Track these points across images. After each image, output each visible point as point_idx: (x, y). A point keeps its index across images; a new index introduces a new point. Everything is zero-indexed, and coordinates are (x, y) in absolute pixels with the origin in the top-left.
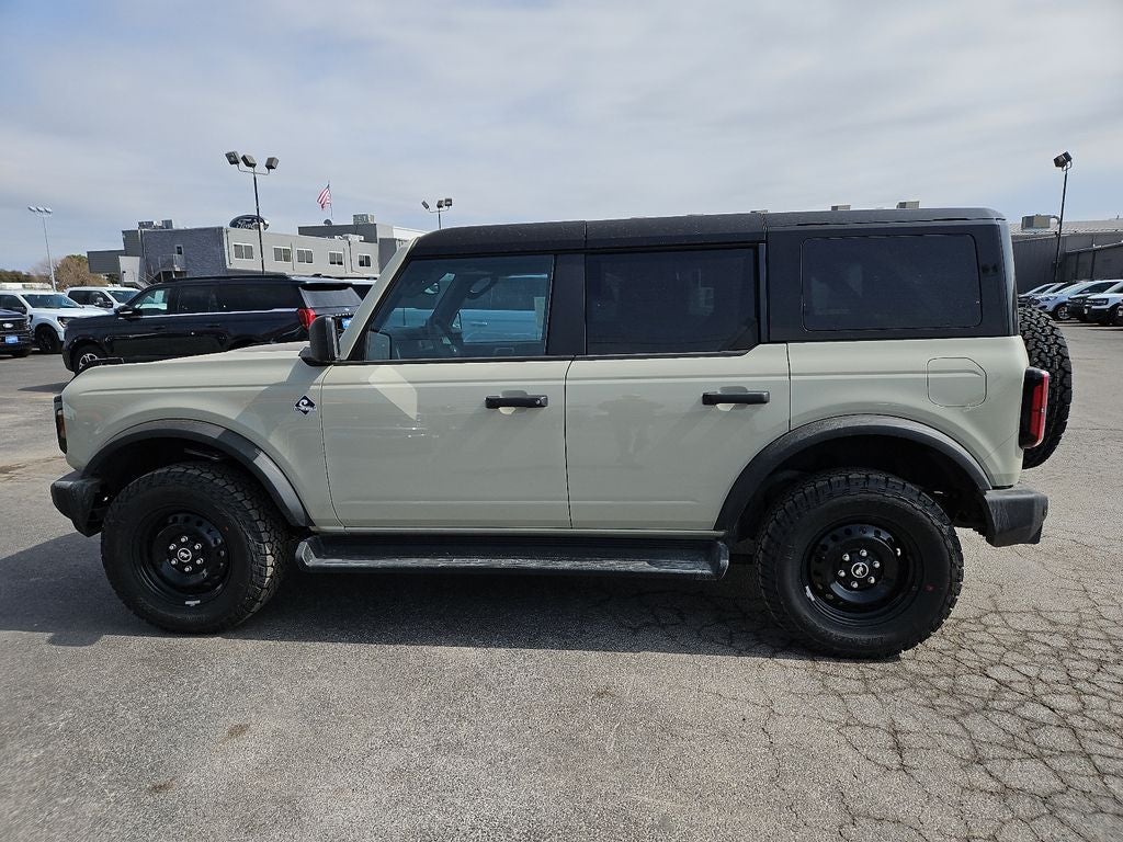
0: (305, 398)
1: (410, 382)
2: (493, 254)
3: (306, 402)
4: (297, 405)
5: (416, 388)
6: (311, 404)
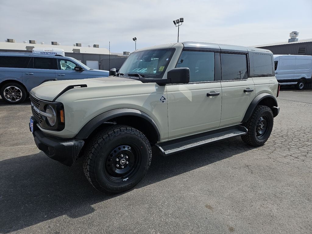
0: (163, 97)
1: (190, 90)
2: (207, 51)
3: (163, 98)
4: (161, 100)
5: (191, 92)
6: (165, 99)
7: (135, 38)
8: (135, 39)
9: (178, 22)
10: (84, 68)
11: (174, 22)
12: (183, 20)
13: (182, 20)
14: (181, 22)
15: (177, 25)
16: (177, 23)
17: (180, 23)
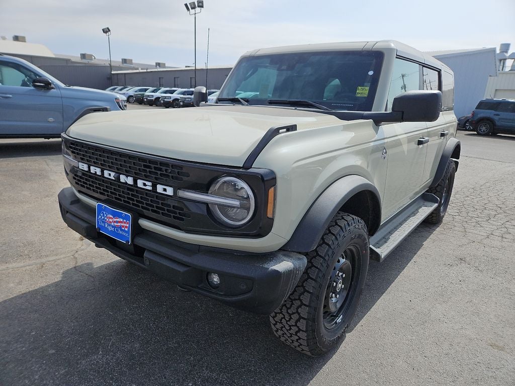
0: (385, 148)
3: (385, 151)
4: (383, 154)
7: (108, 28)
8: (106, 31)
9: (193, 6)
10: (53, 83)
11: (186, 5)
12: (203, 4)
13: (200, 4)
14: (199, 6)
15: (192, 11)
16: (192, 8)
17: (198, 9)
